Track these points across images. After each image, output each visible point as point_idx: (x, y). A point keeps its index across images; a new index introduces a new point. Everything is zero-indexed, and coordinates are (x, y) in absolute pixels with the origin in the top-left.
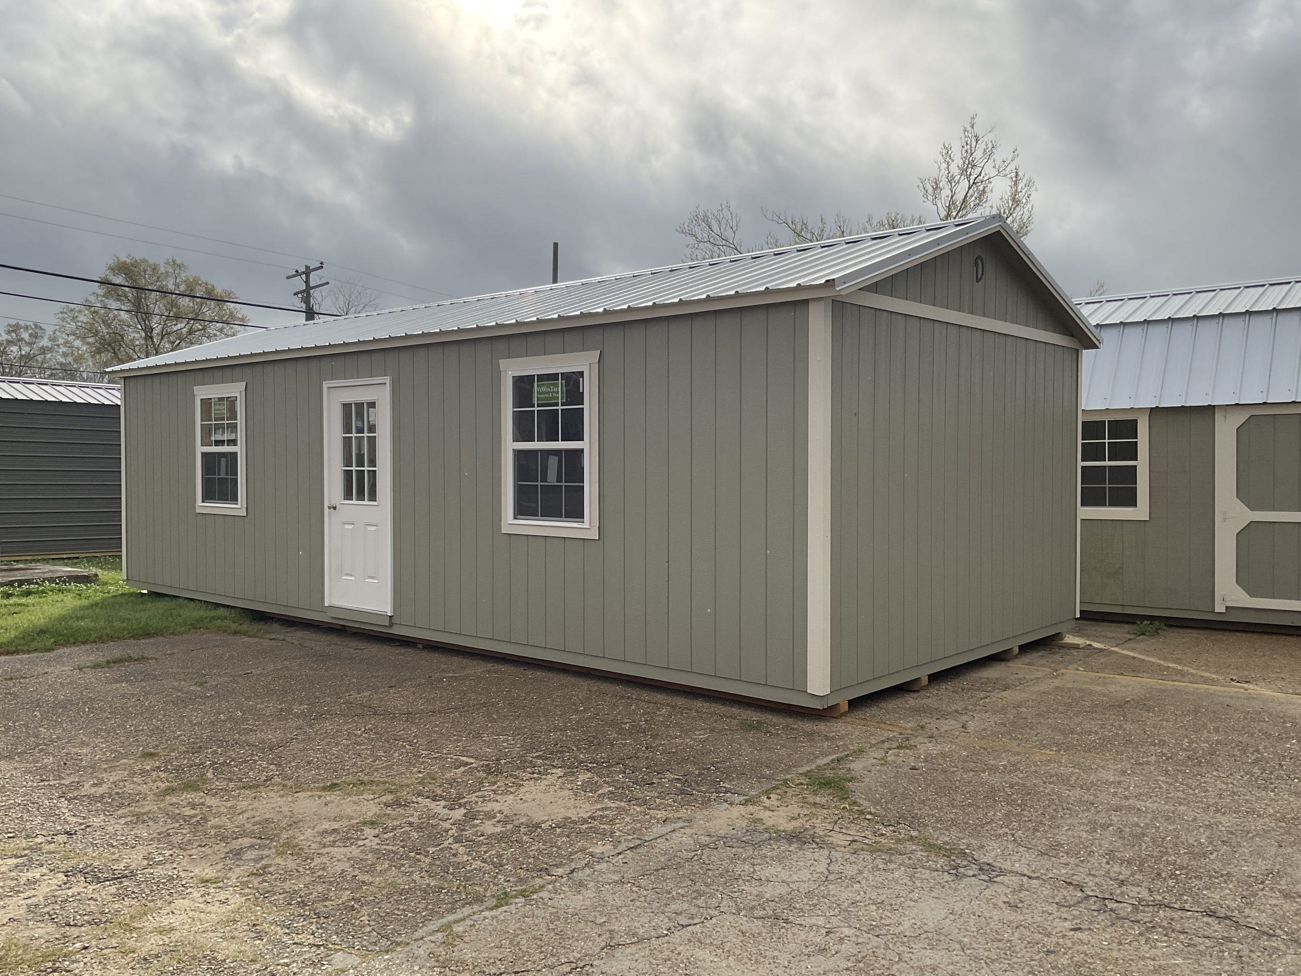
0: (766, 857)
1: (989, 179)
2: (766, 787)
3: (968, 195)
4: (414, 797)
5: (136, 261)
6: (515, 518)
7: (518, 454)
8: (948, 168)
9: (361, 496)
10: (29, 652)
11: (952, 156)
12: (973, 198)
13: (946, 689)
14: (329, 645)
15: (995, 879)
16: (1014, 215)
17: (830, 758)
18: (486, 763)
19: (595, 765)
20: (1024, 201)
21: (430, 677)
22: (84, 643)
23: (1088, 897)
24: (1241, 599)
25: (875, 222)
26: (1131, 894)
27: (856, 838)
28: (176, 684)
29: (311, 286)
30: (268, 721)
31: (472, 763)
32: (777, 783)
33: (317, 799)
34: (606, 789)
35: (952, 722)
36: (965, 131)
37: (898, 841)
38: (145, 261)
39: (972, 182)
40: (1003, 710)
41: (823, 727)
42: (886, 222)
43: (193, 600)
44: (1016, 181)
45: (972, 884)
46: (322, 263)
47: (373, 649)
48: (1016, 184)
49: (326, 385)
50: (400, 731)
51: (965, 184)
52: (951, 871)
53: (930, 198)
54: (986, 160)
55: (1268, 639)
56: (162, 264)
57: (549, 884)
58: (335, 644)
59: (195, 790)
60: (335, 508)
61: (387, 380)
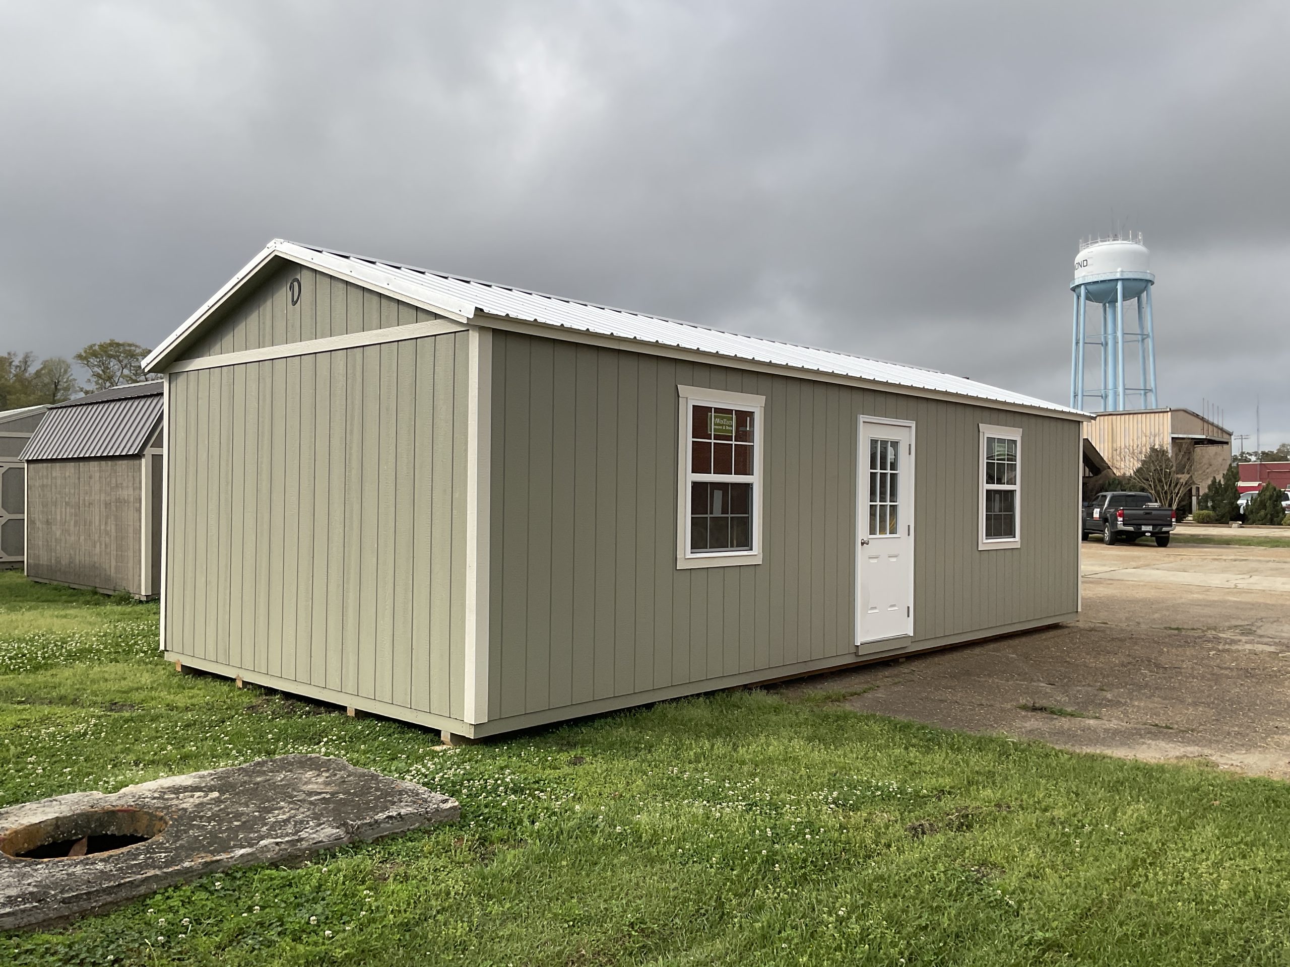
9: (883, 530)
49: (862, 418)
60: (865, 543)
61: (913, 424)
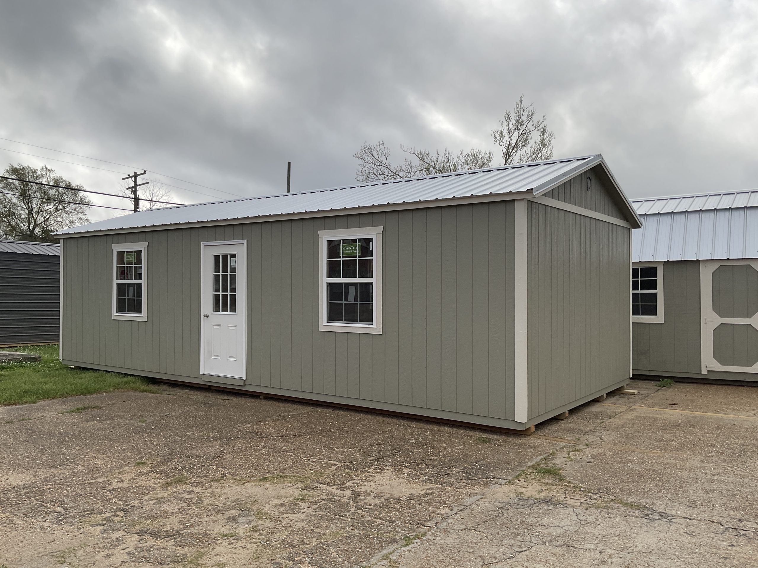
0: (540, 513)
1: (530, 132)
2: (514, 475)
3: (519, 140)
4: (316, 484)
5: (23, 167)
6: (327, 322)
7: (331, 286)
8: (508, 125)
9: (225, 309)
10: (23, 404)
11: (511, 118)
12: (521, 142)
13: (577, 417)
14: (205, 397)
15: (672, 521)
16: (542, 152)
17: (540, 457)
18: (346, 464)
19: (409, 464)
20: (548, 144)
21: (280, 415)
22: (54, 398)
23: (727, 529)
24: (717, 366)
25: (464, 154)
26: (749, 526)
27: (582, 501)
28: (127, 421)
29: (138, 184)
30: (200, 442)
31: (338, 464)
32: (520, 472)
33: (259, 487)
34: (423, 478)
35: (592, 436)
36: (517, 105)
37: (606, 502)
38: (29, 167)
39: (520, 133)
40: (616, 429)
41: (525, 441)
42: (471, 155)
43: (109, 372)
44: (543, 133)
45: (660, 524)
46: (145, 171)
47: (233, 400)
48: (543, 134)
49: (203, 244)
50: (283, 447)
51: (516, 134)
52: (646, 517)
53: (498, 142)
54: (528, 121)
55: (732, 388)
56: (39, 170)
57: (428, 531)
58: (209, 397)
59: (184, 484)
60: (208, 317)
61: (245, 242)
